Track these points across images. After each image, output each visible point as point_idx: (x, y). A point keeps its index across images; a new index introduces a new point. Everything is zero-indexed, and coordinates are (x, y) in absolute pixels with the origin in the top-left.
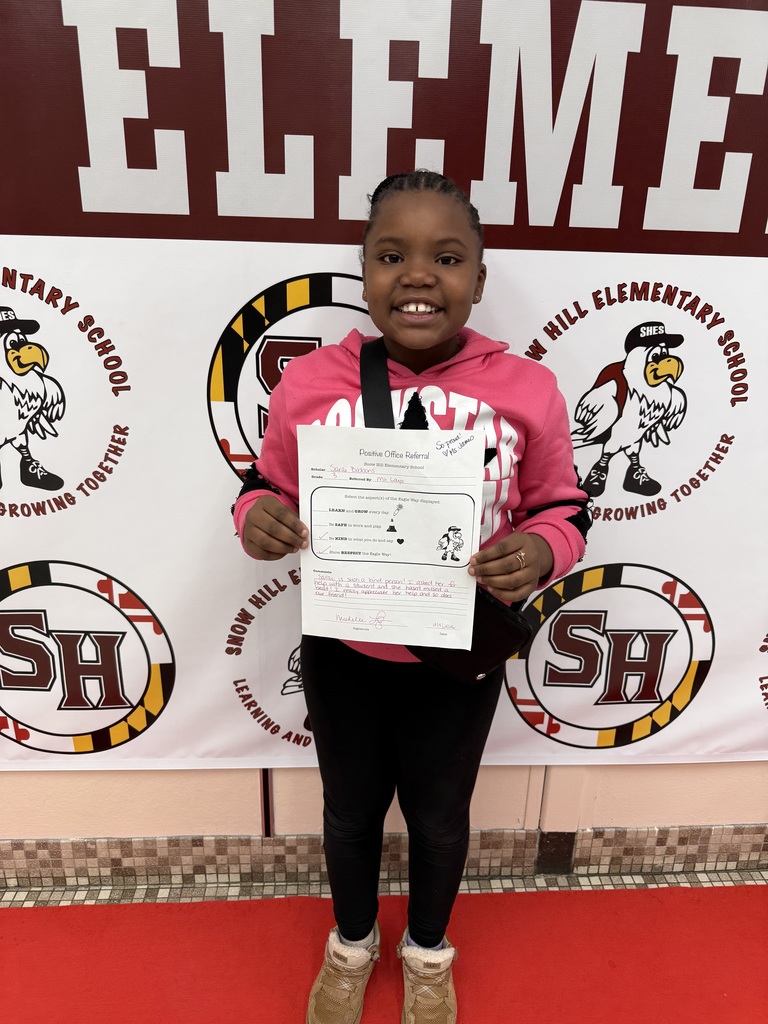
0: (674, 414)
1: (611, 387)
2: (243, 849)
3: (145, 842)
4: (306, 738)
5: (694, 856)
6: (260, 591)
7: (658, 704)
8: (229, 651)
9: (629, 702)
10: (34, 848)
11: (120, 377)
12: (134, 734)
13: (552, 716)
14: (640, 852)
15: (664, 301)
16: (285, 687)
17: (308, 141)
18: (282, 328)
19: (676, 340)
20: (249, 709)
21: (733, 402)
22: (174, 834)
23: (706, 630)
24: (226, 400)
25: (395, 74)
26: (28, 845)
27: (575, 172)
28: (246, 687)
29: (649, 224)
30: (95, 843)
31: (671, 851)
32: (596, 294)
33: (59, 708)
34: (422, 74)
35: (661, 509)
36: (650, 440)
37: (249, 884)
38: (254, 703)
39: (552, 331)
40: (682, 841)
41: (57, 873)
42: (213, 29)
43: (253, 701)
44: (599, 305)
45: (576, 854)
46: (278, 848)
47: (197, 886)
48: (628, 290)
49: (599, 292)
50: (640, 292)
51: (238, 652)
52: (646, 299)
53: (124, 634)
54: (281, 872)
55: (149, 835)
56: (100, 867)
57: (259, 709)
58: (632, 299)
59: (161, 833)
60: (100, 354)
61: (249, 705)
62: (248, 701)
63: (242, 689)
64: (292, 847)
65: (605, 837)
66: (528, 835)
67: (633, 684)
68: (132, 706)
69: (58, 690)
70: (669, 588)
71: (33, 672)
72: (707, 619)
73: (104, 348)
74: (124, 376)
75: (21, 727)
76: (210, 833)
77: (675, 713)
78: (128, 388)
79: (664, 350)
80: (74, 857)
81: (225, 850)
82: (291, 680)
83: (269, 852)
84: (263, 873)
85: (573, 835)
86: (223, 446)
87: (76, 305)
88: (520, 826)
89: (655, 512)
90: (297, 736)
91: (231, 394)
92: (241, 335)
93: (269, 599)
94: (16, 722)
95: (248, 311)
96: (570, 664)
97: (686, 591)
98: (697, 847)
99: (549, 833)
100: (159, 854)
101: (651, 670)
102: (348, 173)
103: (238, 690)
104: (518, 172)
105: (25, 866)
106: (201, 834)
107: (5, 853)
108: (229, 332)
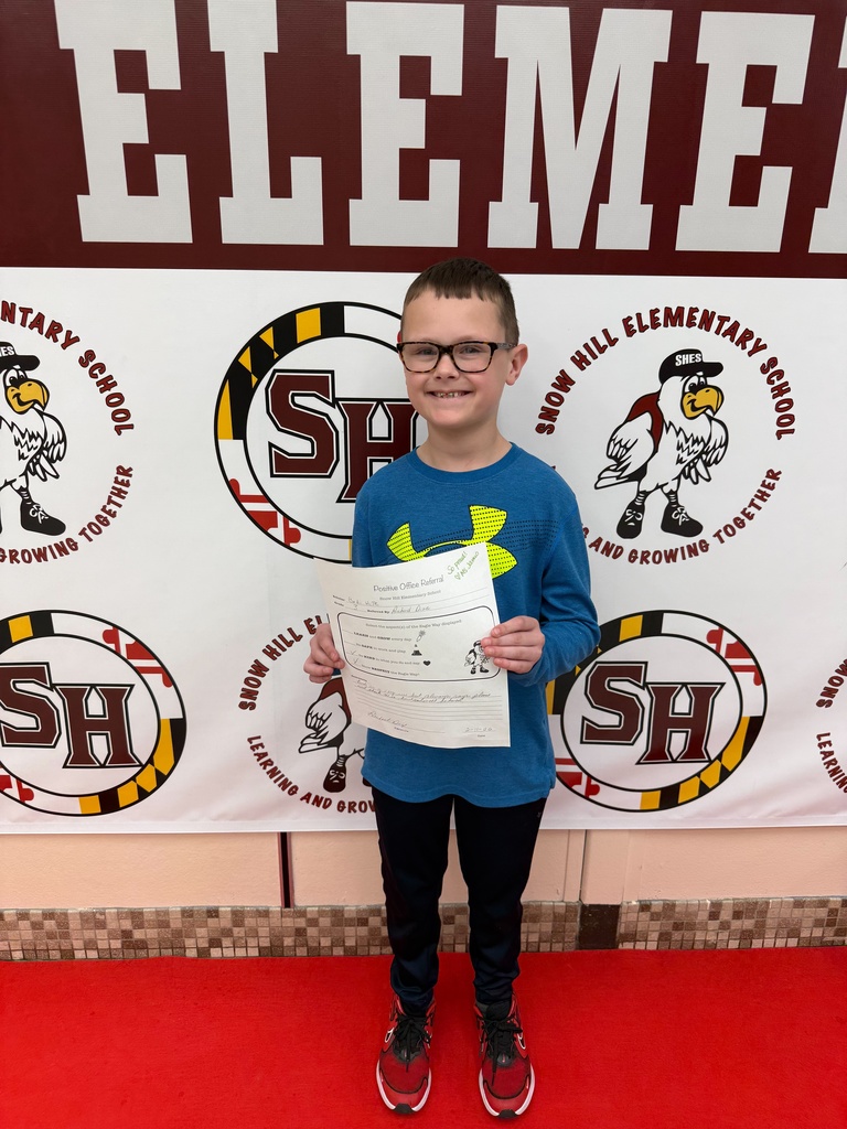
0: (714, 448)
1: (645, 420)
2: (261, 921)
3: (158, 913)
4: (327, 800)
5: (751, 931)
6: (274, 641)
7: (707, 764)
8: (243, 706)
9: (674, 761)
10: (40, 919)
11: (123, 415)
12: (143, 794)
13: (590, 777)
14: (692, 927)
15: (700, 327)
16: (302, 745)
17: (316, 162)
18: (291, 361)
19: (715, 369)
20: (265, 768)
21: (779, 434)
22: (188, 904)
23: (757, 683)
24: (236, 437)
25: (405, 93)
26: (33, 914)
27: (601, 192)
28: (261, 745)
29: (682, 244)
30: (104, 914)
31: (725, 926)
32: (626, 321)
33: (65, 767)
34: (435, 91)
35: (704, 551)
36: (689, 476)
38: (270, 762)
39: (580, 361)
40: (737, 915)
41: (65, 945)
42: (214, 48)
43: (269, 760)
44: (630, 332)
45: (621, 929)
46: (299, 920)
48: (661, 315)
49: (630, 318)
50: (674, 317)
51: (253, 706)
52: (681, 325)
53: (132, 686)
54: (303, 945)
55: (161, 905)
56: (109, 939)
57: (276, 768)
58: (666, 325)
59: (175, 904)
60: (102, 391)
61: (265, 764)
62: (264, 761)
63: (257, 746)
64: (313, 920)
65: (653, 910)
66: (569, 908)
67: (678, 742)
68: (141, 765)
69: (63, 747)
70: (714, 637)
71: (37, 728)
72: (757, 669)
73: (106, 384)
74: (126, 412)
75: (25, 786)
76: (225, 904)
77: (725, 774)
78: (131, 427)
79: (702, 380)
80: (82, 929)
81: (242, 921)
82: (308, 737)
83: (289, 925)
84: (283, 947)
85: (617, 907)
86: (233, 486)
87: (77, 339)
88: (558, 898)
89: (697, 554)
90: (317, 797)
91: (239, 432)
92: (249, 368)
93: (284, 650)
94: (20, 781)
95: (255, 344)
96: (609, 719)
97: (734, 640)
98: (753, 921)
99: (591, 906)
100: (172, 925)
101: (698, 725)
102: (359, 196)
103: (253, 748)
104: (539, 191)
105: (31, 938)
106: (216, 905)
107: (10, 924)
108: (236, 366)
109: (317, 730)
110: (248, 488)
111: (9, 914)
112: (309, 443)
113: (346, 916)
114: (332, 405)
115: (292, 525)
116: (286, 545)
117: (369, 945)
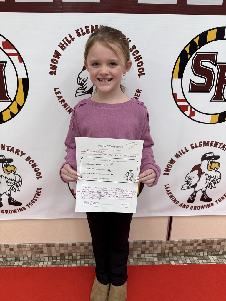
2: (159, 245)
6: (179, 152)
8: (165, 174)
16: (182, 187)
20: (169, 195)
24: (179, 78)
26: (86, 244)
28: (169, 187)
37: (160, 257)
38: (171, 193)
43: (171, 192)
46: (171, 244)
47: (142, 258)
54: (171, 253)
57: (172, 195)
61: (169, 194)
62: (169, 192)
63: (167, 188)
64: (176, 244)
74: (143, 69)
76: (148, 239)
78: (144, 74)
81: (153, 245)
82: (185, 185)
83: (168, 246)
84: (165, 253)
86: (175, 96)
87: (130, 41)
90: (184, 205)
91: (180, 76)
93: (182, 155)
95: (192, 43)
103: (166, 188)
105: (84, 252)
106: (145, 240)
107: (78, 247)
108: (184, 51)
109: (188, 182)
110: (180, 96)
111: (77, 244)
112: (204, 80)
113: (187, 243)
114: (215, 65)
115: (193, 110)
116: (190, 118)
117: (192, 252)
